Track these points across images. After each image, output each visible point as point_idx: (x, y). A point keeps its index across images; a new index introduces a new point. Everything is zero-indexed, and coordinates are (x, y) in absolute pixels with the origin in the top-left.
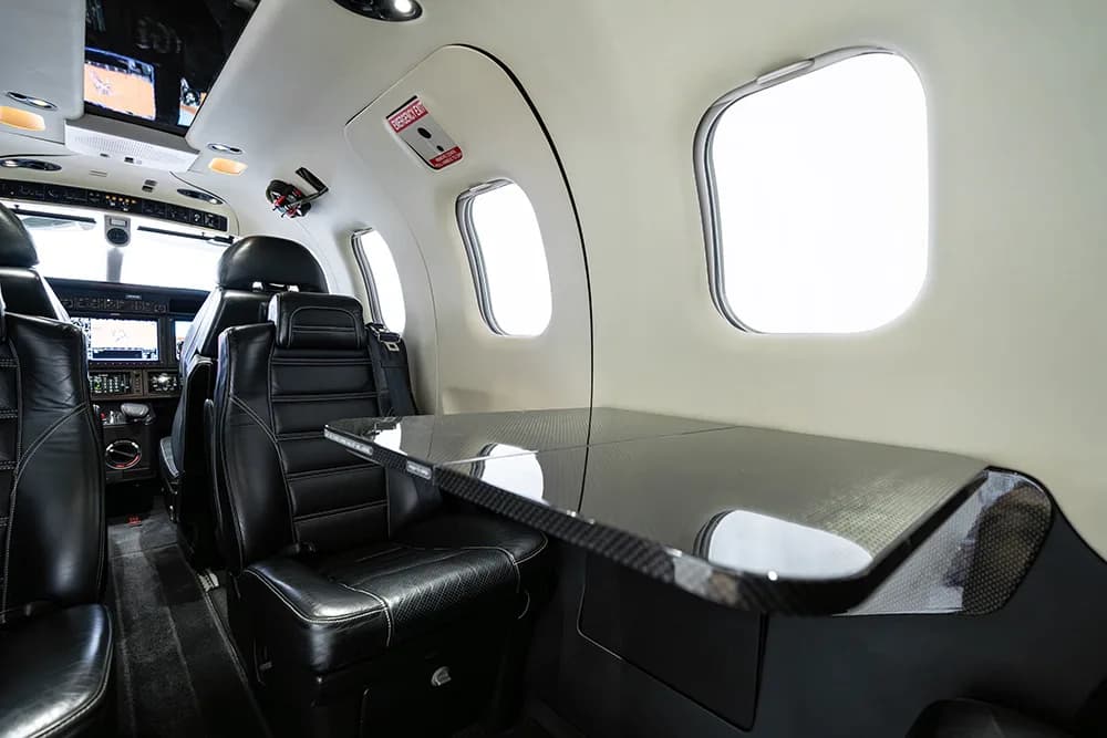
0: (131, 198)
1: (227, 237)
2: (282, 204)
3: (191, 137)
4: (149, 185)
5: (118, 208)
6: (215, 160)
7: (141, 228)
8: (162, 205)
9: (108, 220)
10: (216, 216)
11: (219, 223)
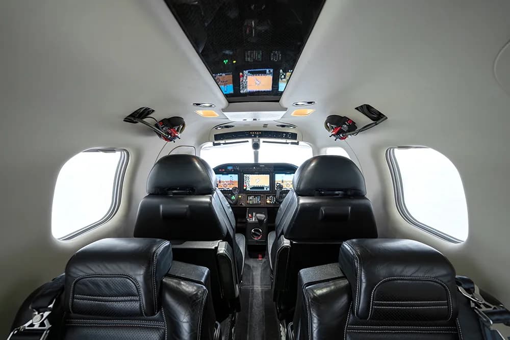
0: (259, 131)
1: (296, 142)
4: (265, 126)
5: (255, 136)
6: (296, 110)
7: (264, 142)
10: (292, 133)
11: (294, 136)
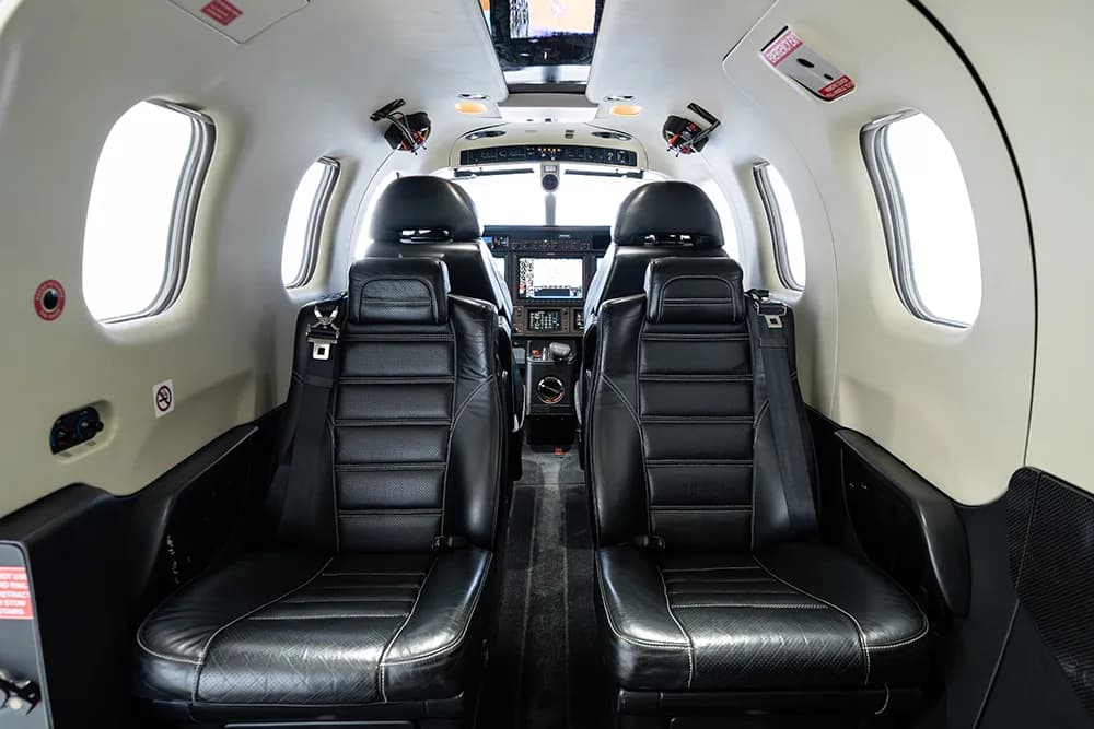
0: (556, 147)
1: (638, 171)
2: (675, 144)
3: (590, 94)
4: (569, 134)
5: (548, 158)
6: (612, 108)
7: (567, 172)
8: (582, 149)
9: (544, 168)
10: (626, 151)
11: (629, 158)
